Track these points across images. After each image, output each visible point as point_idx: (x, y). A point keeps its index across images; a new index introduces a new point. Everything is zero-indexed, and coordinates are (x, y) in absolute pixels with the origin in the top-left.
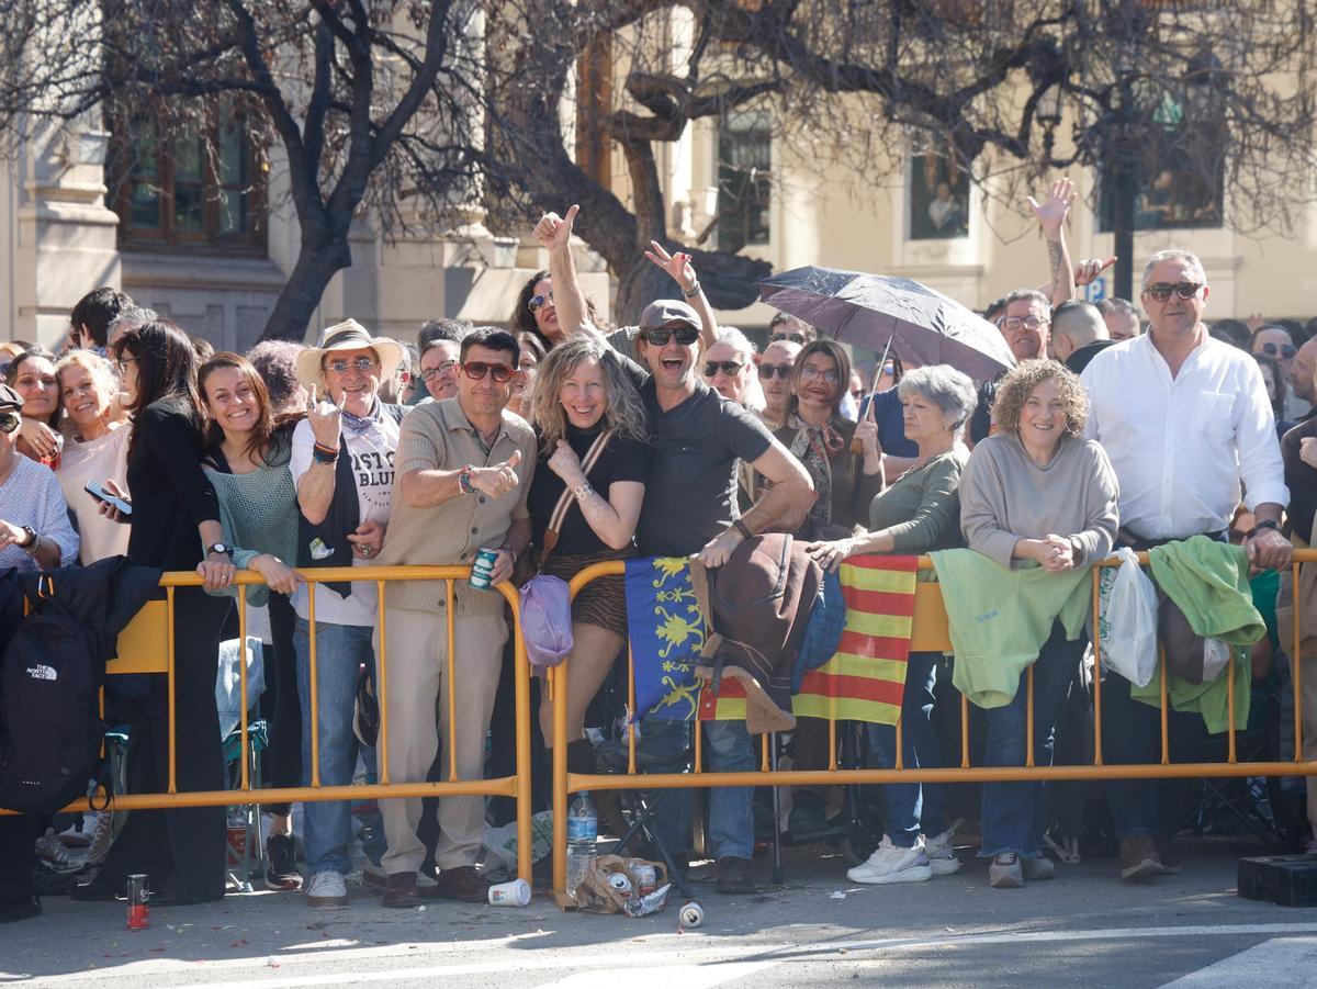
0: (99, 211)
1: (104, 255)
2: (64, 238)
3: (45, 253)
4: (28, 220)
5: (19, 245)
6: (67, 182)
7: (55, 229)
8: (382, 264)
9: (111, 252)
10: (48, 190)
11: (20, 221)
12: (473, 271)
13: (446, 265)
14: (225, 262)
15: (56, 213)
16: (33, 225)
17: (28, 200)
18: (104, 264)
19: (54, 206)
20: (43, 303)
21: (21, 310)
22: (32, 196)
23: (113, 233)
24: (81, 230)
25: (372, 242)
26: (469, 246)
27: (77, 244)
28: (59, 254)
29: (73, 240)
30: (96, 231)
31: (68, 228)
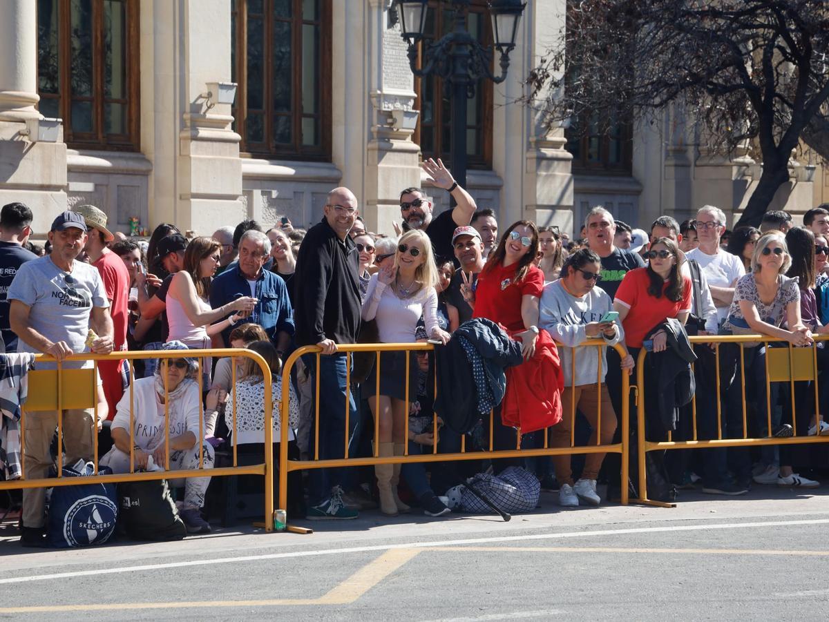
0: (562, 153)
1: (566, 176)
2: (548, 168)
3: (540, 175)
4: (532, 158)
5: (527, 172)
6: (551, 138)
7: (544, 163)
8: (694, 178)
9: (569, 175)
10: (541, 142)
11: (527, 159)
12: (747, 181)
13: (733, 179)
14: (613, 179)
15: (545, 154)
16: (535, 160)
17: (530, 147)
18: (566, 181)
19: (544, 151)
20: (539, 203)
21: (526, 206)
22: (533, 146)
23: (570, 164)
24: (556, 163)
25: (689, 166)
26: (744, 168)
27: (553, 171)
28: (546, 176)
29: (552, 168)
30: (562, 163)
31: (550, 162)
